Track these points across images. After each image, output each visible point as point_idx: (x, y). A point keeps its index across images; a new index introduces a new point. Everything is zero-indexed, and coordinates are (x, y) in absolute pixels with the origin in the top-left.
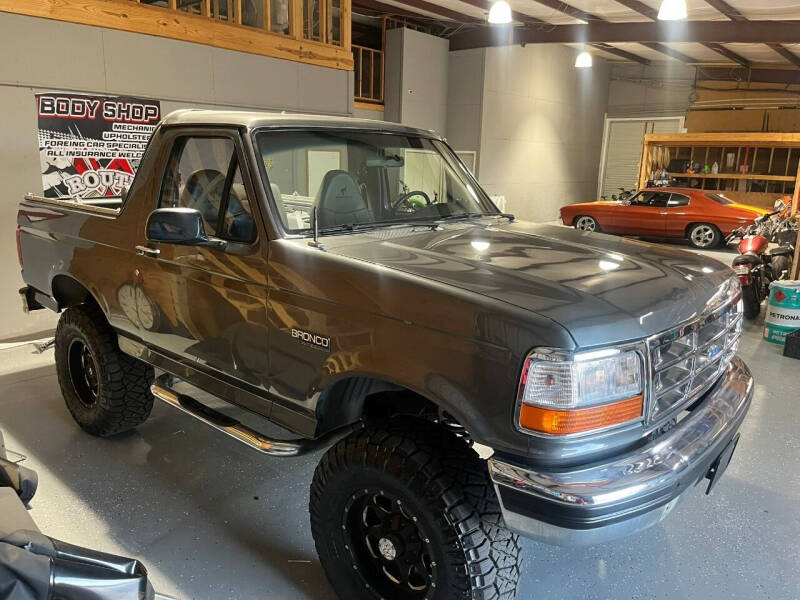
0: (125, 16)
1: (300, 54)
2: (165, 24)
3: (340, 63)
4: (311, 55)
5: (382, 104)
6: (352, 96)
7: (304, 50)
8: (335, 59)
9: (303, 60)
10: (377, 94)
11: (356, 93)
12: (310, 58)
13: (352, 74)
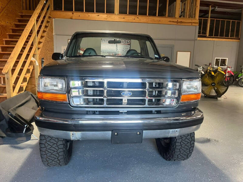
0: (124, 18)
1: (177, 22)
2: (134, 19)
3: (193, 24)
4: (181, 22)
5: (239, 39)
6: (197, 34)
7: (179, 21)
8: (191, 23)
9: (178, 24)
10: (237, 35)
11: (199, 33)
12: (181, 23)
13: (198, 27)
